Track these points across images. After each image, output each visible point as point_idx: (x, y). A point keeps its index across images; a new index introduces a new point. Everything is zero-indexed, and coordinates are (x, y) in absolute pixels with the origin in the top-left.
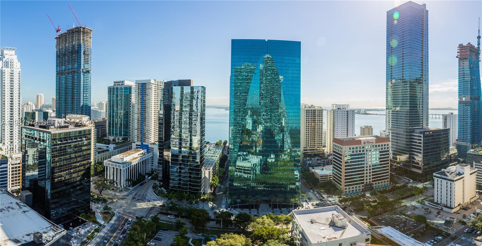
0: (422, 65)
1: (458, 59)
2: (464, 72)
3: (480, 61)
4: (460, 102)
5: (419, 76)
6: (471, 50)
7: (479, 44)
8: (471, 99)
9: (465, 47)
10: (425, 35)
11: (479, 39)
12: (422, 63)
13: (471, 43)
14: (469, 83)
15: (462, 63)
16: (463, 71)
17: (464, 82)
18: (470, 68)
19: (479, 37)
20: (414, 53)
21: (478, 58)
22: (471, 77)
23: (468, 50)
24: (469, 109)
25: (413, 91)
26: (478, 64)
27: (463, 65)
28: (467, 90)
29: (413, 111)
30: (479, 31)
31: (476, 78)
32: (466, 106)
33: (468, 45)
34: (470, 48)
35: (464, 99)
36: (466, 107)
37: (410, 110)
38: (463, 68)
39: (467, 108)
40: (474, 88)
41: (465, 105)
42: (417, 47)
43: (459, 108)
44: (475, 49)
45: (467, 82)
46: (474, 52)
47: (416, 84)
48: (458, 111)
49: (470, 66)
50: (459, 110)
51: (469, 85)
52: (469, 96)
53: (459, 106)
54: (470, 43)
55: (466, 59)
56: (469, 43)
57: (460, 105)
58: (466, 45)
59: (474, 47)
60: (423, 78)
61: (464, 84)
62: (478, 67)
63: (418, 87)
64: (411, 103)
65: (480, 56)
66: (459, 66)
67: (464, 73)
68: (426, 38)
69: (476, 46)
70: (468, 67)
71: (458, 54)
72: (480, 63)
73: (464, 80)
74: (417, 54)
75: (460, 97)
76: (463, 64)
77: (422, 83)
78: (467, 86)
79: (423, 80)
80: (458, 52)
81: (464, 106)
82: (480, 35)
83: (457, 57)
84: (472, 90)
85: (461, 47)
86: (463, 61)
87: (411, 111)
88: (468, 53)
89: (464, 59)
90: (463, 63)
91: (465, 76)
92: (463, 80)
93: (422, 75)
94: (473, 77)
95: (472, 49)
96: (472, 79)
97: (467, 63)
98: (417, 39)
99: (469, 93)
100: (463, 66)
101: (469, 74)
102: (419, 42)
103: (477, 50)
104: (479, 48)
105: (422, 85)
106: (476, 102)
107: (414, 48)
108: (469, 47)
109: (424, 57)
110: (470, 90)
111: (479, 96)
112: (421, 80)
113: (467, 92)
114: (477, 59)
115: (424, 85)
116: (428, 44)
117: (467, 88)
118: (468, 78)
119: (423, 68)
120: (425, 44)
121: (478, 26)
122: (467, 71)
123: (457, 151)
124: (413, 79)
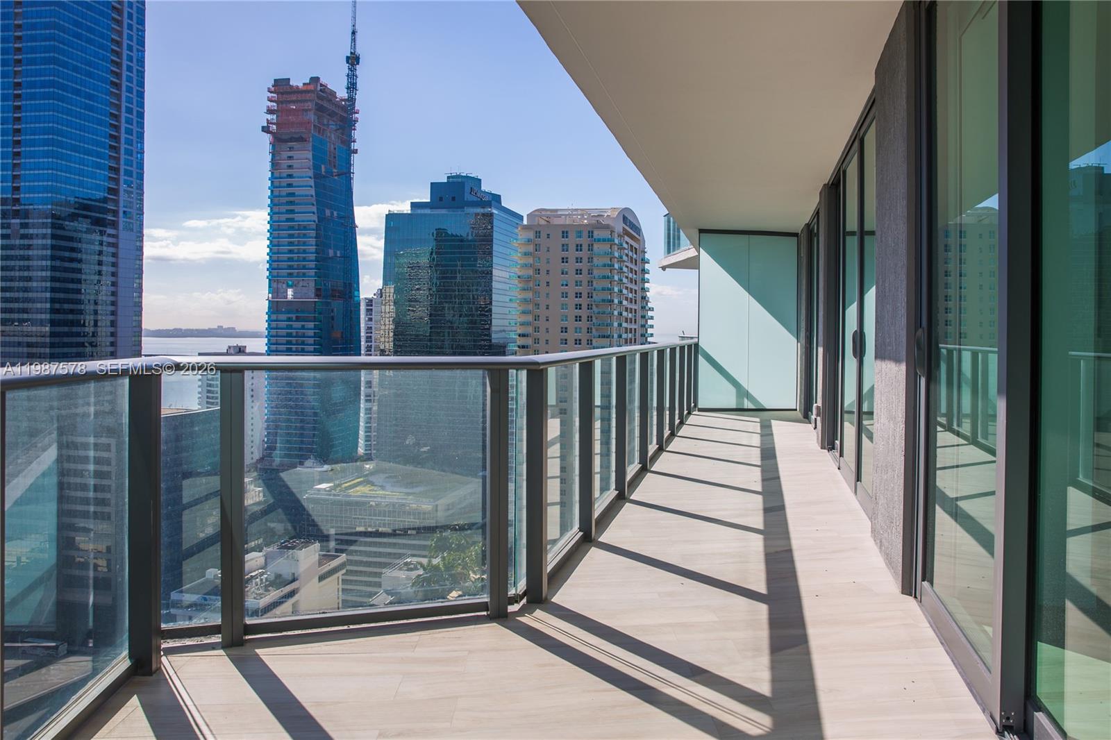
0: (111, 147)
1: (267, 138)
2: (290, 190)
3: (356, 152)
4: (276, 308)
5: (101, 194)
6: (320, 109)
7: (352, 87)
8: (317, 295)
9: (296, 91)
10: (130, 16)
11: (353, 65)
12: (116, 138)
13: (323, 81)
14: (313, 233)
15: (285, 154)
16: (290, 185)
17: (292, 228)
18: (317, 176)
19: (353, 60)
20: (77, 92)
21: (347, 140)
22: (320, 213)
23: (310, 105)
24: (311, 333)
25: (67, 254)
26: (349, 164)
27: (290, 162)
28: (304, 259)
29: (66, 340)
30: (354, 33)
31: (338, 217)
32: (298, 319)
33: (311, 87)
34: (319, 97)
35: (290, 292)
36: (299, 324)
37: (52, 334)
38: (290, 176)
39: (303, 327)
40: (331, 253)
41: (294, 316)
42: (89, 64)
43: (270, 328)
44: (338, 105)
45: (305, 228)
46: (332, 114)
47: (83, 225)
48: (266, 340)
49: (316, 167)
50: (269, 336)
51: (313, 241)
52: (312, 284)
53: (270, 321)
54: (317, 79)
55: (301, 139)
56: (315, 80)
57: (274, 317)
58: (301, 85)
59: (333, 94)
60: (116, 202)
61: (291, 236)
62: (347, 175)
63: (91, 242)
64: (57, 306)
66: (275, 165)
67: (292, 194)
68: (134, 33)
69: (342, 93)
70: (311, 173)
71: (269, 117)
72: (356, 159)
73: (292, 220)
74: (90, 97)
75: (275, 285)
76: (290, 158)
77: (114, 225)
78: (304, 244)
79: (115, 213)
80: (270, 111)
81: (289, 319)
82: (358, 51)
83: (265, 129)
84: (322, 260)
85: (281, 88)
86: (291, 149)
87: (57, 340)
88: (311, 116)
89: (291, 140)
90: (290, 154)
91: (296, 208)
92: (288, 220)
93: (114, 191)
94: (328, 212)
95: (326, 104)
96: (322, 219)
97: (303, 157)
98: (90, 30)
99: (312, 272)
100: (290, 167)
101: (313, 200)
102: (102, 47)
103: (344, 108)
104: (351, 100)
105: (110, 231)
106: (337, 305)
107: (76, 69)
108: (313, 96)
109: (124, 115)
110: (317, 260)
111: (350, 284)
112: (109, 210)
113: (304, 268)
114: (343, 142)
115: (123, 234)
116: (141, 62)
117: (304, 252)
118: (308, 216)
119: (117, 160)
120: (130, 59)
121: (350, 15)
122: (306, 187)
123: (261, 494)
124: (67, 203)
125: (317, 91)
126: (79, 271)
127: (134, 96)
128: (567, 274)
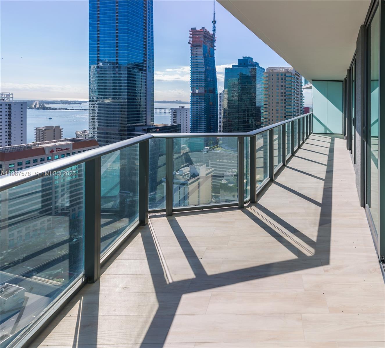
0: (144, 48)
1: (190, 45)
2: (197, 61)
3: (216, 50)
4: (193, 95)
5: (141, 61)
6: (205, 37)
7: (214, 30)
8: (205, 92)
9: (198, 31)
10: (149, 9)
11: (214, 23)
12: (145, 45)
13: (205, 28)
14: (204, 74)
15: (195, 50)
16: (196, 59)
17: (197, 72)
18: (205, 57)
19: (214, 22)
20: (134, 32)
21: (213, 46)
22: (206, 68)
23: (202, 36)
24: (203, 103)
25: (132, 79)
26: (214, 54)
27: (196, 53)
28: (201, 81)
29: (132, 104)
30: (214, 14)
31: (211, 69)
32: (200, 99)
33: (202, 30)
34: (205, 33)
35: (197, 91)
36: (200, 100)
37: (128, 102)
38: (197, 57)
39: (201, 101)
40: (209, 80)
41: (198, 98)
42: (137, 23)
43: (191, 101)
44: (210, 36)
45: (201, 72)
46: (208, 38)
47: (137, 70)
48: (190, 105)
49: (204, 54)
50: (191, 103)
51: (204, 76)
52: (204, 89)
53: (191, 99)
54: (204, 28)
55: (200, 46)
56: (203, 28)
57: (193, 98)
58: (199, 30)
59: (209, 32)
60: (146, 64)
61: (197, 74)
62: (213, 56)
63: (139, 75)
64: (129, 94)
65: (216, 44)
66: (192, 53)
67: (197, 62)
68: (150, 14)
69: (211, 32)
70: (203, 56)
71: (190, 39)
72: (216, 52)
73: (197, 70)
74: (137, 33)
75: (193, 89)
76: (196, 51)
77: (145, 70)
78: (201, 77)
79: (146, 67)
80: (190, 37)
81: (197, 99)
82: (216, 19)
83: (189, 43)
84: (206, 81)
85: (193, 30)
86: (197, 49)
87: (129, 104)
88: (202, 39)
89: (197, 46)
90: (197, 50)
91: (199, 66)
92: (196, 70)
93: (145, 61)
94: (208, 68)
95: (206, 35)
96: (206, 69)
97: (200, 51)
98: (137, 13)
99: (204, 85)
100: (197, 54)
101: (204, 64)
102: (141, 18)
103: (212, 37)
104: (214, 34)
105: (144, 72)
106: (211, 95)
107: (134, 25)
108: (203, 33)
109: (148, 38)
110: (205, 82)
111: (215, 89)
112: (144, 66)
113: (201, 84)
114: (212, 47)
115: (148, 73)
116: (152, 22)
117: (201, 79)
118: (202, 68)
119: (146, 51)
120: (149, 22)
121: (213, 8)
122: (201, 60)
123: (189, 150)
124: (132, 64)
125: (204, 32)
126: (135, 84)
127: (150, 33)
128: (278, 86)
